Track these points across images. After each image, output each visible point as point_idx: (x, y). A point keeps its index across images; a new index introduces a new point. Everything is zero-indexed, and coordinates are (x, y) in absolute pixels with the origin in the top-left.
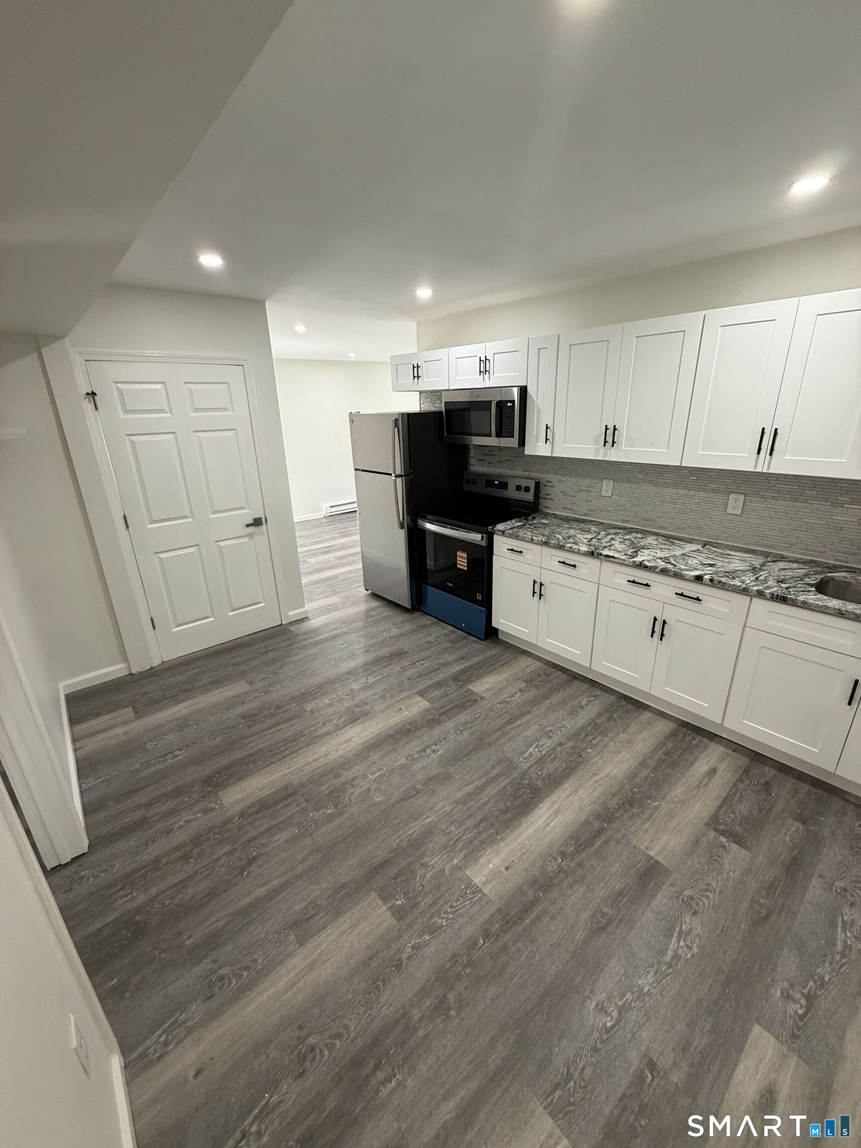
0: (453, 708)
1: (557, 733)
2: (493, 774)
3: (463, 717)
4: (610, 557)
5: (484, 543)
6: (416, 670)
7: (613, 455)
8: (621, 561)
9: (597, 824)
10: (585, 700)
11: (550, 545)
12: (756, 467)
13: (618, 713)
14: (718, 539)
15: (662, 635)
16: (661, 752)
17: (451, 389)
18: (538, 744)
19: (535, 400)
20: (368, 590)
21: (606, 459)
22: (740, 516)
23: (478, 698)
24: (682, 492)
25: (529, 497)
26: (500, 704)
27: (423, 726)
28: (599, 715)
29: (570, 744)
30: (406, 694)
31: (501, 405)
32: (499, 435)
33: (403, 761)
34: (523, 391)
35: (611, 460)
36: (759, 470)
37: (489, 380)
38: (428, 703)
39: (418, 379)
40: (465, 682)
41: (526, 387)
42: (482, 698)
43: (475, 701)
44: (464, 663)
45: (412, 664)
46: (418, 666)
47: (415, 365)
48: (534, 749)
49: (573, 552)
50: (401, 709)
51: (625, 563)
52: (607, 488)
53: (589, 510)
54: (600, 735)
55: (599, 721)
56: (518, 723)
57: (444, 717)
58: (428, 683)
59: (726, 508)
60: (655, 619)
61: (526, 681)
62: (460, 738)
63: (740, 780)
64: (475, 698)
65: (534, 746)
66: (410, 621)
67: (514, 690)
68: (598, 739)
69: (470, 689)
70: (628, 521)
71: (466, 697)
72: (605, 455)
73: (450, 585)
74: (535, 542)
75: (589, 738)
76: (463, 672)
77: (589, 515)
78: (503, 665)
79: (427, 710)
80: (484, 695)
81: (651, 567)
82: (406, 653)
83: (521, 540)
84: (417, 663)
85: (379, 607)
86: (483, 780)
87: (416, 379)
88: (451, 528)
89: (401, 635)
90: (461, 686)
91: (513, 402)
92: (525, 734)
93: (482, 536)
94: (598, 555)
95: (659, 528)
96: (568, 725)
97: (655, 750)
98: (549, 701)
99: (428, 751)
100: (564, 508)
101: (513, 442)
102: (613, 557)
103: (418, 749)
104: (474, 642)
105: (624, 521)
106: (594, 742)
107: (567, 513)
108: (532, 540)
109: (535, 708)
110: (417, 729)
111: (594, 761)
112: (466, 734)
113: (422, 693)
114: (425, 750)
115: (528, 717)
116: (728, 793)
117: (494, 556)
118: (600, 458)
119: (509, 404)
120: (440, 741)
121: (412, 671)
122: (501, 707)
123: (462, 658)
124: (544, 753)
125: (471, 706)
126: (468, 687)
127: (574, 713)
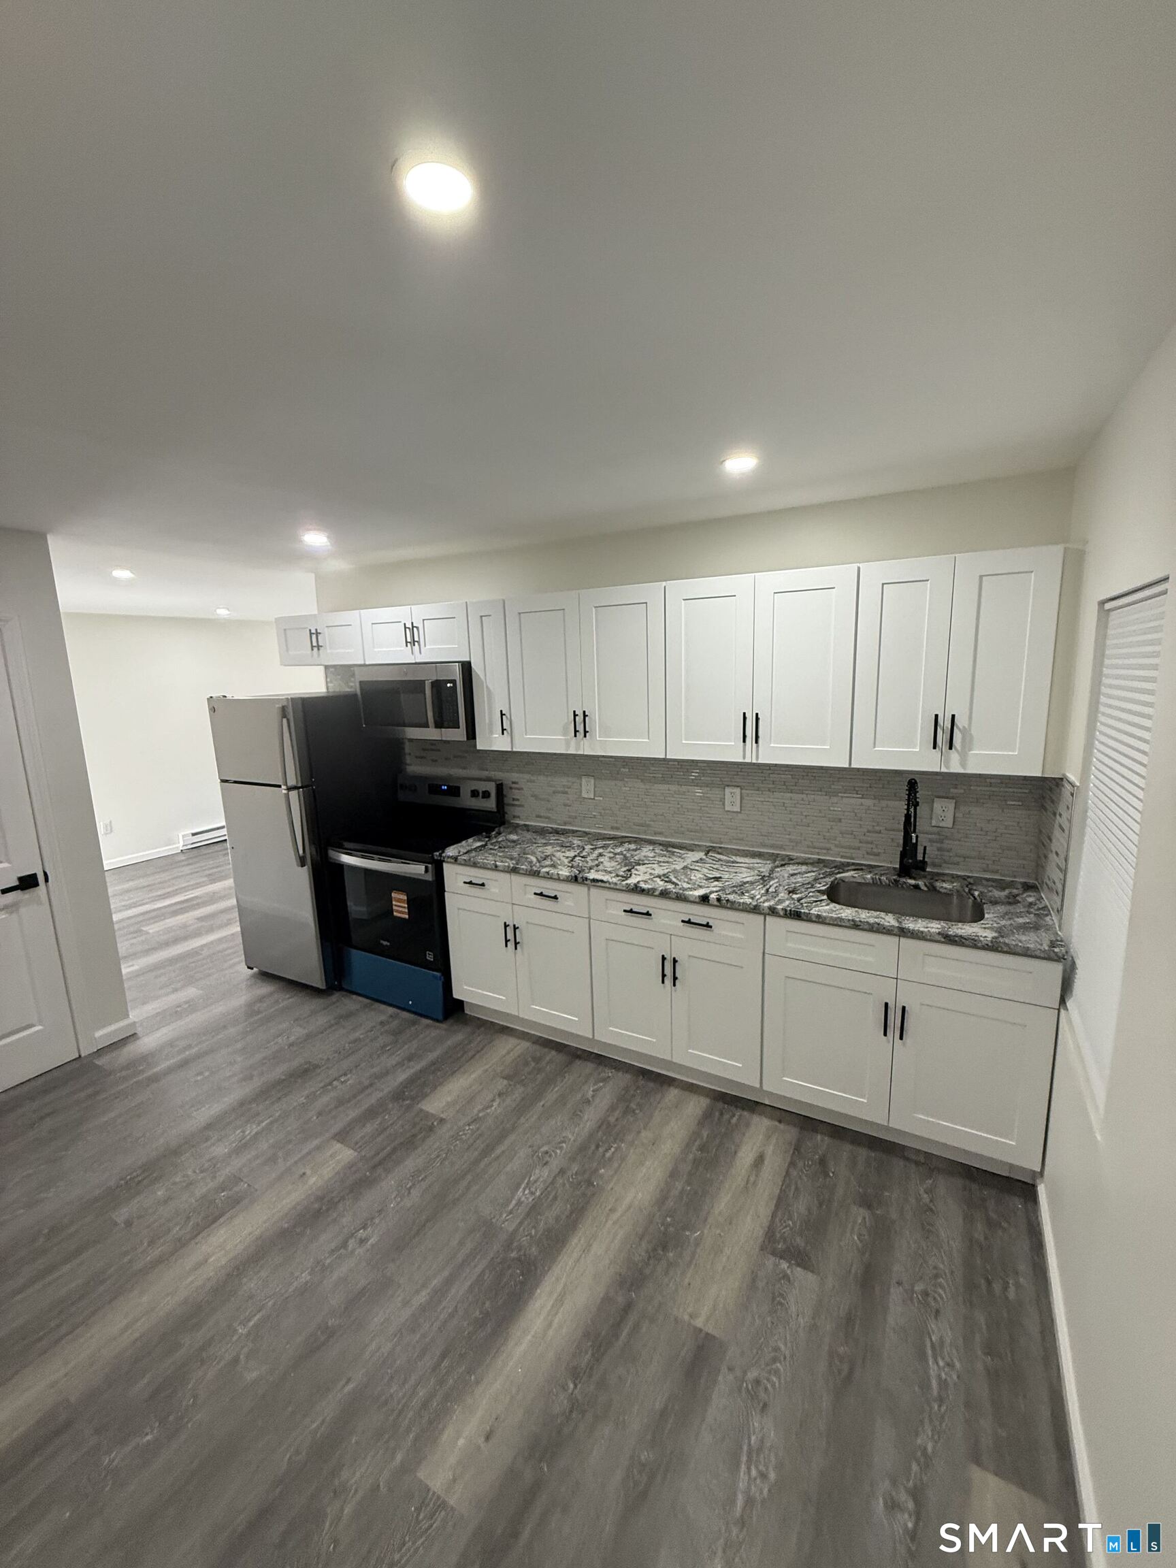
0: (394, 1150)
1: (556, 1153)
2: (460, 1257)
3: (412, 1163)
4: (598, 881)
5: (429, 877)
6: (333, 1094)
7: (587, 748)
8: (612, 886)
9: (621, 1300)
10: (591, 1089)
11: (521, 872)
12: (744, 758)
13: (638, 1099)
14: (721, 843)
15: (675, 979)
16: (694, 1148)
17: (367, 663)
18: (529, 1181)
19: (482, 677)
20: (252, 969)
21: (581, 752)
22: (740, 812)
23: (435, 1123)
24: (674, 788)
25: (491, 804)
26: (469, 1125)
27: (343, 1198)
28: (612, 1108)
29: (575, 1168)
30: (316, 1142)
31: (438, 685)
32: (439, 725)
33: (305, 1277)
34: (467, 668)
35: (585, 753)
36: (748, 760)
37: (420, 653)
38: (352, 1151)
39: (319, 649)
40: (414, 1099)
41: (469, 663)
42: (442, 1121)
43: (431, 1129)
44: (413, 1067)
45: (325, 1086)
46: (336, 1087)
47: (313, 631)
48: (524, 1189)
49: (551, 878)
50: (304, 1174)
51: (618, 887)
52: (587, 787)
53: (570, 817)
54: (615, 1142)
55: (612, 1119)
56: (498, 1151)
57: (380, 1170)
58: (353, 1114)
59: (724, 804)
60: (664, 958)
61: (506, 1078)
62: (408, 1203)
63: (792, 1164)
64: (430, 1123)
65: (523, 1186)
66: (324, 1009)
67: (490, 1097)
68: (613, 1149)
69: (421, 1110)
70: (617, 829)
71: (415, 1125)
72: (578, 748)
74: (500, 869)
75: (601, 1150)
76: (411, 1081)
78: (473, 1057)
79: (351, 1166)
80: (443, 1116)
81: (649, 890)
82: (317, 1066)
83: (480, 867)
84: (335, 1083)
85: (271, 994)
86: (446, 1273)
87: (315, 649)
88: (380, 860)
89: (309, 1036)
90: (409, 1108)
91: (454, 682)
92: (508, 1169)
93: (426, 868)
94: (583, 880)
95: (655, 834)
96: (570, 1136)
97: (688, 1146)
98: (542, 1103)
99: (352, 1243)
100: (538, 816)
101: (459, 734)
102: (602, 881)
103: (333, 1245)
104: (428, 1026)
105: (612, 828)
106: (608, 1155)
107: (543, 822)
108: (496, 866)
109: (522, 1120)
110: (333, 1204)
111: (610, 1186)
112: (415, 1193)
113: (342, 1136)
114: (344, 1245)
115: (512, 1138)
116: (781, 1189)
117: (446, 893)
118: (572, 751)
119: (449, 685)
120: (373, 1218)
121: (325, 1099)
122: (472, 1129)
123: (410, 1058)
124: (538, 1193)
125: (423, 1140)
126: (419, 1105)
127: (577, 1115)
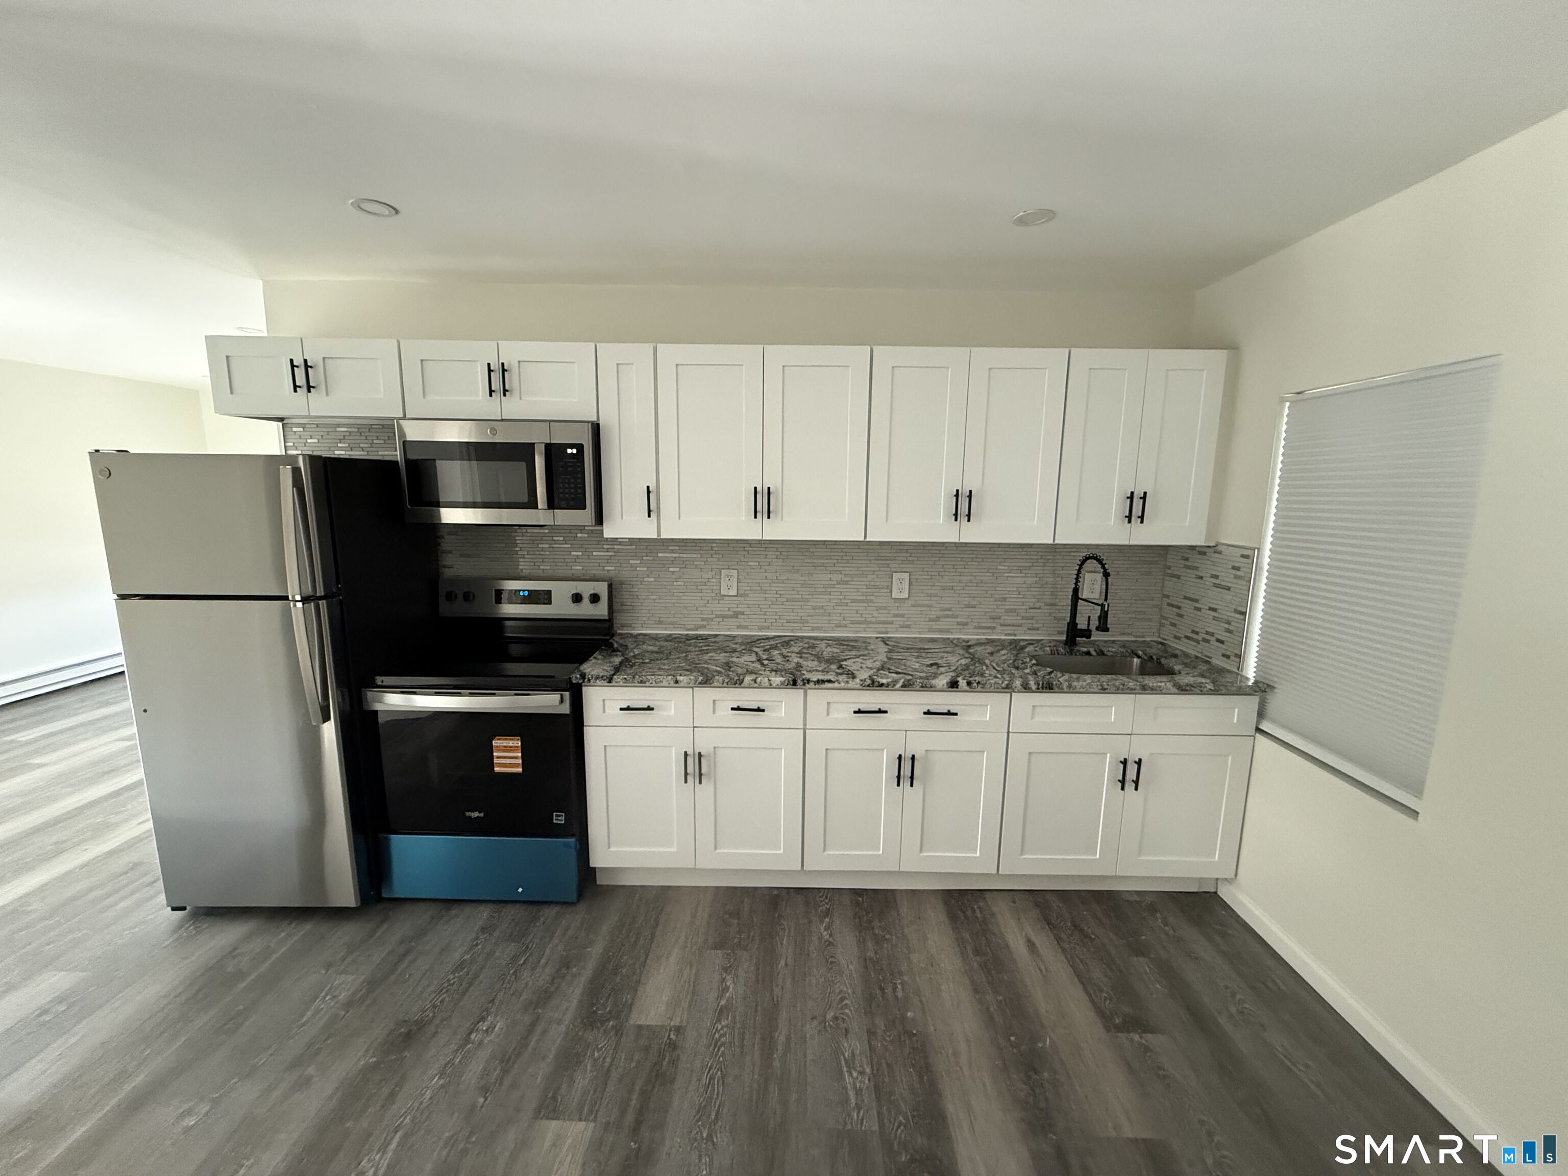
0: (646, 1097)
1: (847, 1015)
3: (683, 1101)
4: (823, 682)
5: (566, 709)
6: (484, 1054)
8: (841, 686)
9: (1046, 1147)
10: (822, 928)
11: (718, 683)
13: (878, 923)
15: (913, 778)
16: (971, 954)
18: (846, 1059)
20: (184, 909)
22: (908, 599)
23: (672, 1036)
25: (601, 611)
26: (718, 1022)
28: (861, 942)
29: (881, 1024)
31: (553, 452)
32: (552, 505)
34: (596, 429)
38: (582, 1124)
40: (617, 1017)
41: (598, 425)
42: (678, 1030)
43: (673, 1046)
44: (580, 975)
45: (462, 1047)
46: (481, 1042)
47: (296, 363)
48: (851, 1074)
51: (848, 686)
52: (730, 582)
53: (700, 619)
54: (894, 978)
55: (871, 955)
56: (781, 1038)
57: (645, 1133)
58: (541, 1071)
59: (891, 592)
60: (900, 758)
61: (716, 947)
62: (721, 1159)
64: (665, 1040)
65: (844, 1068)
67: (716, 977)
68: (899, 987)
69: (640, 1027)
70: (768, 628)
71: (647, 1049)
72: (751, 532)
73: (476, 814)
74: (681, 684)
75: (888, 993)
76: (594, 991)
77: (704, 627)
78: (653, 935)
79: (597, 1145)
80: (676, 1022)
81: (888, 685)
82: (421, 1025)
84: (473, 1036)
85: (249, 937)
87: (302, 391)
88: (471, 694)
89: (372, 984)
90: (618, 1030)
91: (580, 447)
92: (810, 1057)
93: (562, 696)
94: (804, 684)
96: (844, 989)
98: (783, 962)
100: (660, 622)
101: (585, 517)
102: (830, 681)
105: (761, 629)
106: (900, 994)
109: (777, 991)
111: (932, 1028)
112: (722, 1140)
113: (549, 1109)
115: (783, 1015)
116: (1071, 966)
117: (585, 728)
119: (569, 451)
121: (476, 1066)
122: (727, 1026)
123: (566, 963)
124: (868, 1070)
125: (674, 1062)
126: (632, 1022)
127: (832, 963)
